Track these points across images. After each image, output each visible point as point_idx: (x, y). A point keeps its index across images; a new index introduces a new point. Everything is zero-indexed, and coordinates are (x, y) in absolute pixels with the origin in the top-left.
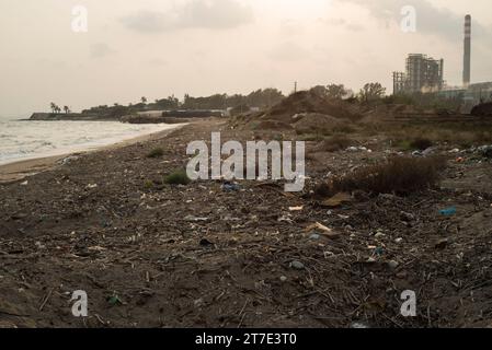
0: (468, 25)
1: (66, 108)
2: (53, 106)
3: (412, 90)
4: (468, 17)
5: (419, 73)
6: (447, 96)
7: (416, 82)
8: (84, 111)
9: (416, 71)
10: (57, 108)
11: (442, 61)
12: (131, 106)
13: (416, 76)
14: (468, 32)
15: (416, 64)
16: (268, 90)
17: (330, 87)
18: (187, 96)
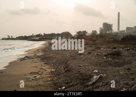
0: (119, 15)
1: (12, 37)
2: (8, 36)
3: (104, 32)
4: (119, 13)
5: (106, 28)
6: (114, 34)
7: (105, 30)
8: (17, 38)
9: (105, 27)
10: (9, 37)
11: (112, 24)
12: (29, 36)
13: (105, 28)
14: (119, 17)
15: (105, 25)
16: (66, 32)
17: (83, 31)
18: (44, 34)
